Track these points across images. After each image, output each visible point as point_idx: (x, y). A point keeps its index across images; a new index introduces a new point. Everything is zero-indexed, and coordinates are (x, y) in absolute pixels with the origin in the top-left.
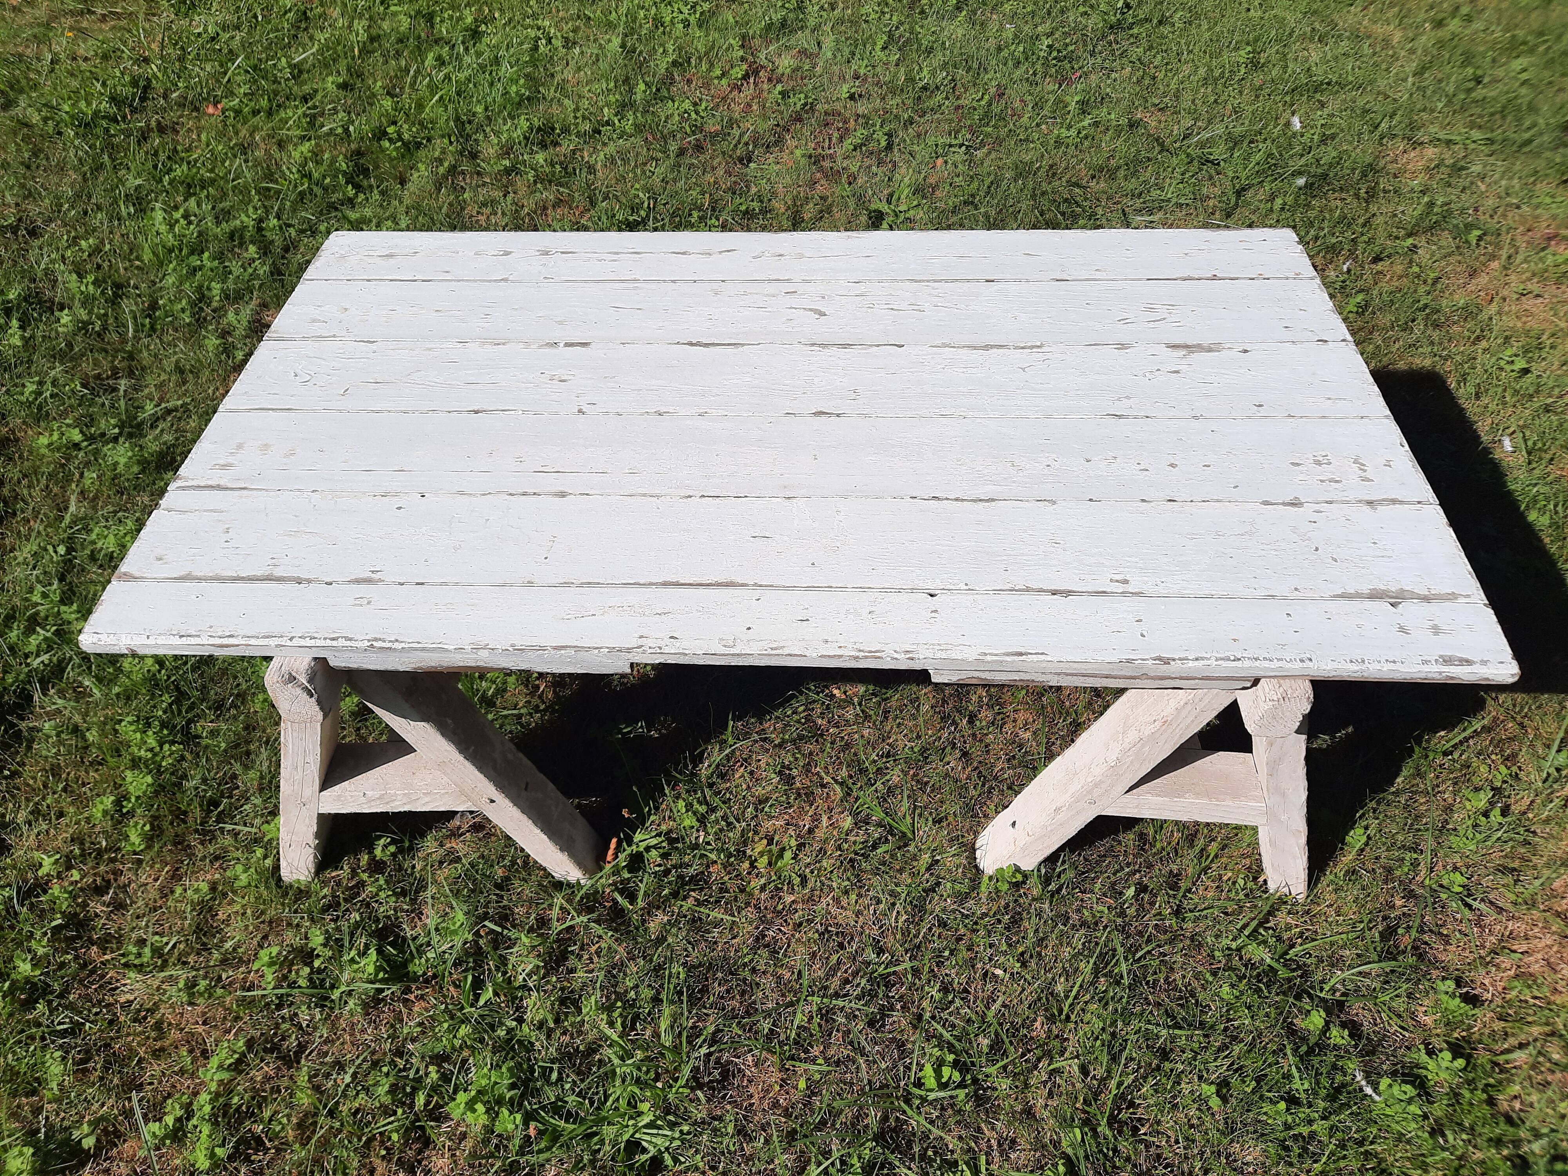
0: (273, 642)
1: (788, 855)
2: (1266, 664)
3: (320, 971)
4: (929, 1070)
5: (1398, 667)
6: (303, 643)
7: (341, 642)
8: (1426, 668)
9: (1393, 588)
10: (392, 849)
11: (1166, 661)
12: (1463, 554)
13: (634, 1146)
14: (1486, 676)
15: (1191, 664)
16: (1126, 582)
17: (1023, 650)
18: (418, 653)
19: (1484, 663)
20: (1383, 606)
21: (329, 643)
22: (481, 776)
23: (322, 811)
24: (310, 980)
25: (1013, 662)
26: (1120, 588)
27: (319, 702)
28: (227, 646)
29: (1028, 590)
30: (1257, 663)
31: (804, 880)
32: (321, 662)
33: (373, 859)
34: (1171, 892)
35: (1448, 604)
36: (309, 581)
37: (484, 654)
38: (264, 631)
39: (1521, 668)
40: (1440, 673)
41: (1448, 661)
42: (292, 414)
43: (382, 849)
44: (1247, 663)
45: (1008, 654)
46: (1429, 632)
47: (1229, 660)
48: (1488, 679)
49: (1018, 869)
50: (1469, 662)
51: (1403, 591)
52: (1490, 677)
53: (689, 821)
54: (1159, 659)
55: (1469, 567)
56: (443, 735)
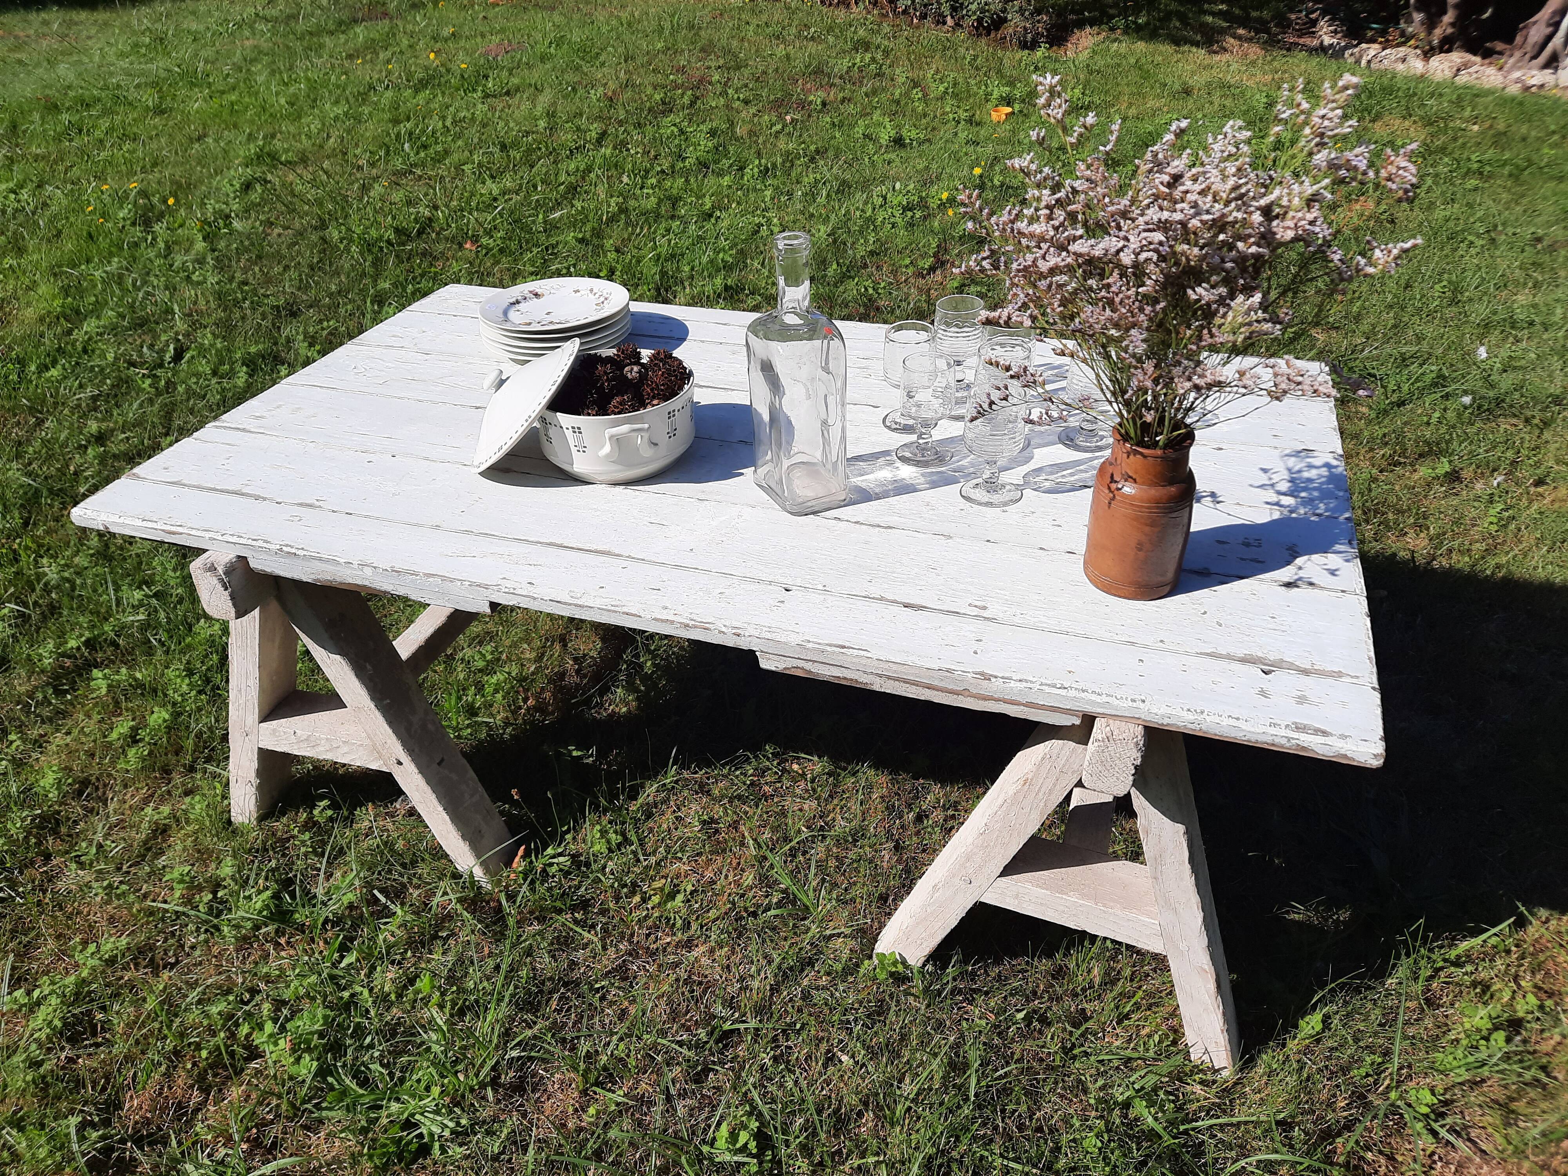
0: (207, 535)
1: (680, 897)
2: (1094, 697)
3: (222, 902)
4: (724, 1130)
5: (1240, 724)
6: (231, 539)
7: (260, 543)
8: (1272, 731)
9: (1272, 657)
10: (329, 813)
11: (987, 677)
12: (1371, 642)
13: (409, 1125)
14: (1343, 752)
15: (1013, 684)
16: (984, 608)
17: (847, 644)
18: (317, 563)
19: (1343, 737)
20: (1255, 671)
21: (250, 542)
22: (390, 731)
23: (263, 745)
24: (211, 908)
25: (833, 653)
26: (976, 611)
27: (233, 598)
28: (174, 533)
29: (882, 599)
30: (1083, 695)
31: (687, 925)
32: (243, 559)
33: (311, 817)
34: (1069, 1028)
35: (1330, 681)
36: (265, 499)
37: (368, 571)
38: (206, 527)
39: (1387, 750)
40: (1289, 739)
41: (1300, 728)
42: (333, 392)
43: (321, 811)
44: (1072, 693)
45: (830, 645)
46: (1293, 701)
47: (1054, 686)
48: (1345, 756)
49: (904, 962)
50: (1325, 733)
51: (1282, 661)
52: (1349, 754)
53: (600, 847)
54: (982, 674)
55: (1372, 654)
56: (357, 676)
